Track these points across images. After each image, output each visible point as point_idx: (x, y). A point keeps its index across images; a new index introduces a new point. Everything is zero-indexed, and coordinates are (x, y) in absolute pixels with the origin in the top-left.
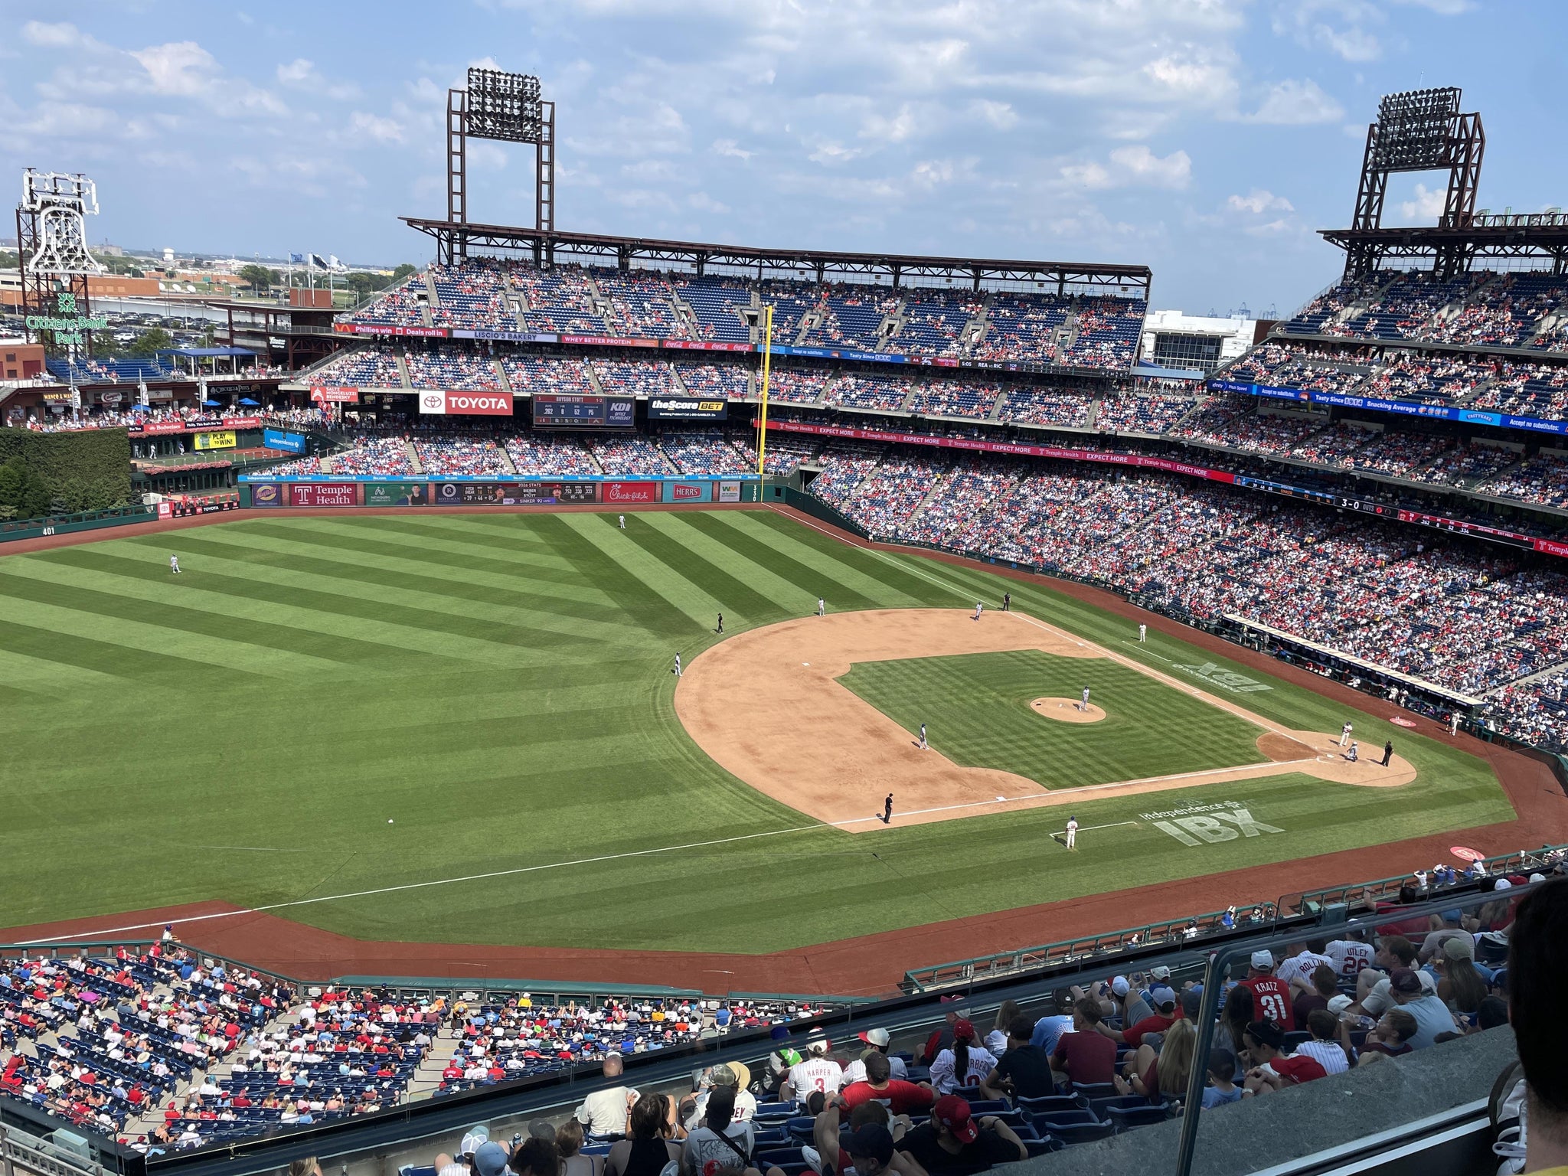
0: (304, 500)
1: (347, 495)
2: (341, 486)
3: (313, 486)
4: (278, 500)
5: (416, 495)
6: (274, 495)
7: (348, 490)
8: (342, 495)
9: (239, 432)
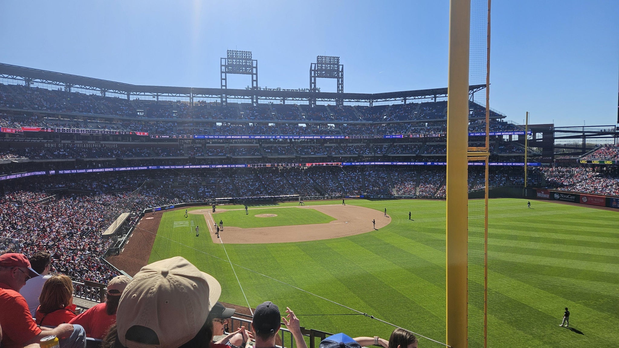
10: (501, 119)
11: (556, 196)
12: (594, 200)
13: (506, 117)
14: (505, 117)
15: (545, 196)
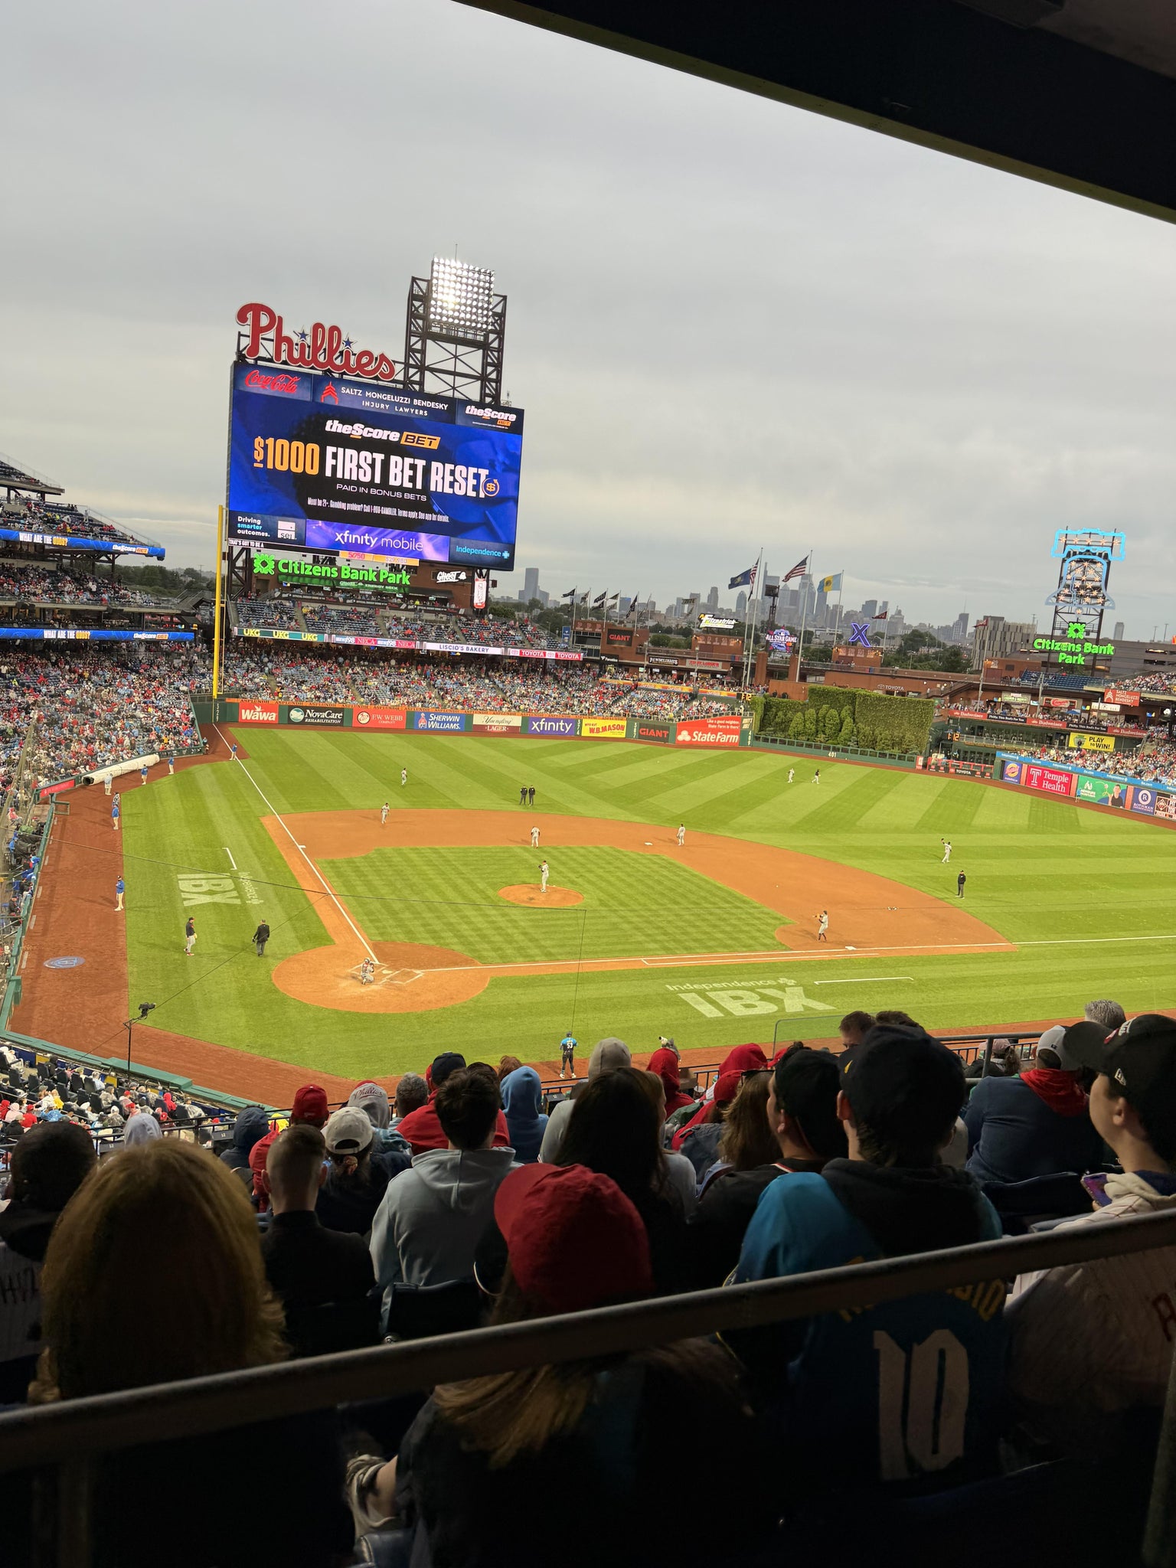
0: (1034, 782)
1: (1065, 784)
2: (1061, 774)
3: (1043, 770)
4: (1019, 777)
5: (1116, 797)
6: (1016, 773)
7: (1065, 779)
8: (1061, 783)
9: (1119, 739)
10: (43, 494)
11: (296, 715)
12: (384, 719)
13: (62, 491)
14: (59, 491)
15: (265, 717)
